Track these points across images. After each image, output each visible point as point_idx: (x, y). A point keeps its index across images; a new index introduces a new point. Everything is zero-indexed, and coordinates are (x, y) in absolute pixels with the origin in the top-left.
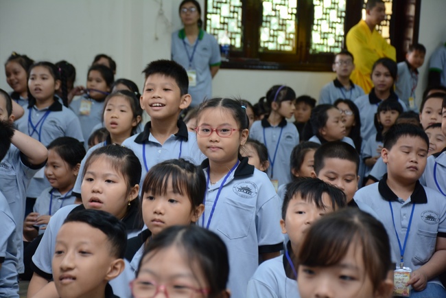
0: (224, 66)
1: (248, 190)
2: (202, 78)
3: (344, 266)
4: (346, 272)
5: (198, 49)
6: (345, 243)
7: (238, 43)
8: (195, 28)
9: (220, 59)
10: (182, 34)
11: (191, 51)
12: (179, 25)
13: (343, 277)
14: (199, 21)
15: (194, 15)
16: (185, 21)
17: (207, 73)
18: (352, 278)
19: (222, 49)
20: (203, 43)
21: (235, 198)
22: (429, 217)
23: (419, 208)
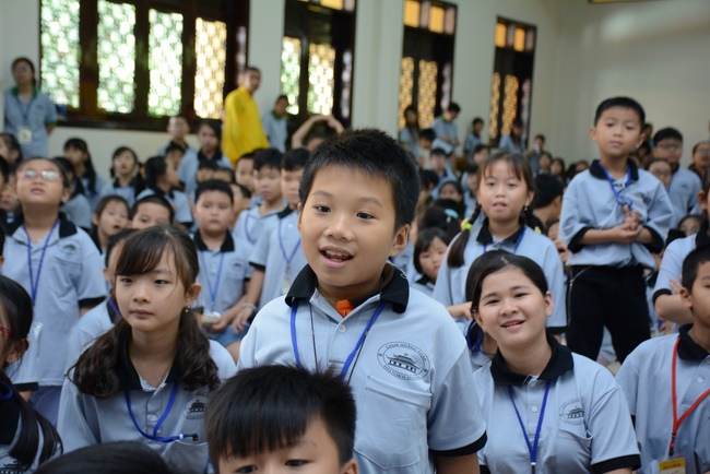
0: (61, 124)
1: (72, 247)
2: (37, 135)
3: (159, 272)
4: (161, 277)
5: (34, 107)
6: (158, 251)
7: (75, 103)
8: (30, 87)
9: (55, 117)
10: (16, 92)
11: (25, 108)
12: (12, 83)
13: (159, 282)
14: (34, 81)
15: (28, 74)
16: (18, 79)
17: (43, 131)
18: (166, 282)
19: (59, 109)
20: (39, 101)
21: (62, 256)
22: (237, 265)
23: (228, 256)
